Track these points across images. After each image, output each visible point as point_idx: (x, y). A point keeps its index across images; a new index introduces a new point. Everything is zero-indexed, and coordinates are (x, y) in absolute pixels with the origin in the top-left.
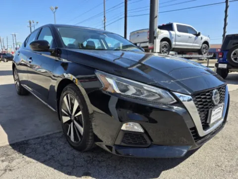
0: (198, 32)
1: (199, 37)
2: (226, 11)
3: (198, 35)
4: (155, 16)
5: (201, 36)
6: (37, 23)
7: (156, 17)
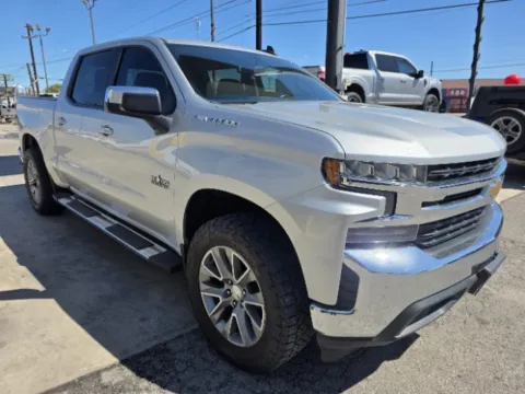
0: (418, 70)
1: (421, 80)
2: (478, 30)
3: (418, 75)
4: (338, 46)
5: (425, 77)
6: (48, 30)
7: (341, 48)
